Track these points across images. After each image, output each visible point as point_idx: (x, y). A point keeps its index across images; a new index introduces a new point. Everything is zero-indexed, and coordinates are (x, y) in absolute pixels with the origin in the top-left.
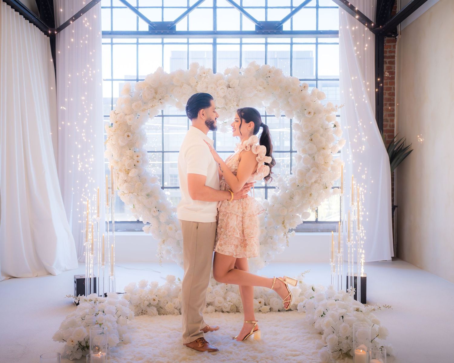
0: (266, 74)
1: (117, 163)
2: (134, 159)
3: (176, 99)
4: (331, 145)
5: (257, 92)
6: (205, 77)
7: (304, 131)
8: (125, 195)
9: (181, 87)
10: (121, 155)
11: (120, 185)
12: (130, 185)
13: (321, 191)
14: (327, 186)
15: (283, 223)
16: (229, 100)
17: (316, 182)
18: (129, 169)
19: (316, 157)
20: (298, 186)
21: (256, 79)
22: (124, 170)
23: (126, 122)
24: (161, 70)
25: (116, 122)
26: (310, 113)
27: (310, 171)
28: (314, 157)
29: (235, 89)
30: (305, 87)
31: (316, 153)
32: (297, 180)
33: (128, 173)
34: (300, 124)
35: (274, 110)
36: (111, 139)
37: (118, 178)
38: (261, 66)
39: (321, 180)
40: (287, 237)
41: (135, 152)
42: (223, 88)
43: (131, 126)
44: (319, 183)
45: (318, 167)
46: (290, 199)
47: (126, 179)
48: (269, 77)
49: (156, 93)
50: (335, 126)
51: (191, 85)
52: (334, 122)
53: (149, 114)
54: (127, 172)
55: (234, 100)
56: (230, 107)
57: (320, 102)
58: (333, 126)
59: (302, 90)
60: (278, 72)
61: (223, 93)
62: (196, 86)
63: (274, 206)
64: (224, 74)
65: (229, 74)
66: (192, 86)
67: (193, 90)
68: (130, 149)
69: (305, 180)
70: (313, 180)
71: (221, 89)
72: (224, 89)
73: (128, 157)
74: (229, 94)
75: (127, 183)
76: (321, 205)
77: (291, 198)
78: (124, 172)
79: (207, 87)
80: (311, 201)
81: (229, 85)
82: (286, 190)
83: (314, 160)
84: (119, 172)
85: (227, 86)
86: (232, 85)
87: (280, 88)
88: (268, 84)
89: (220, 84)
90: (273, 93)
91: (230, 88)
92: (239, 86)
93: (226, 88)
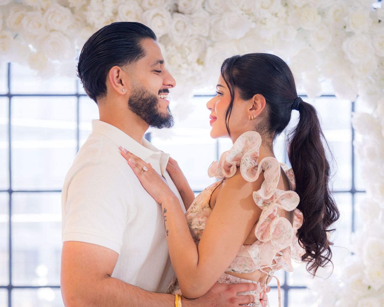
3: (31, 46)
5: (253, 25)
9: (43, 10)
16: (177, 48)
29: (193, 16)
32: (366, 272)
42: (161, 13)
51: (71, 6)
55: (189, 49)
56: (180, 66)
59: (380, 21)
61: (159, 27)
62: (84, 8)
66: (72, 10)
67: (78, 20)
72: (161, 16)
74: (177, 30)
79: (116, 13)
81: (176, 5)
82: (337, 299)
85: (172, 9)
86: (185, 5)
87: (319, 14)
88: (286, 5)
89: (150, 4)
90: (298, 30)
91: (180, 15)
92: (204, 8)
93: (169, 14)
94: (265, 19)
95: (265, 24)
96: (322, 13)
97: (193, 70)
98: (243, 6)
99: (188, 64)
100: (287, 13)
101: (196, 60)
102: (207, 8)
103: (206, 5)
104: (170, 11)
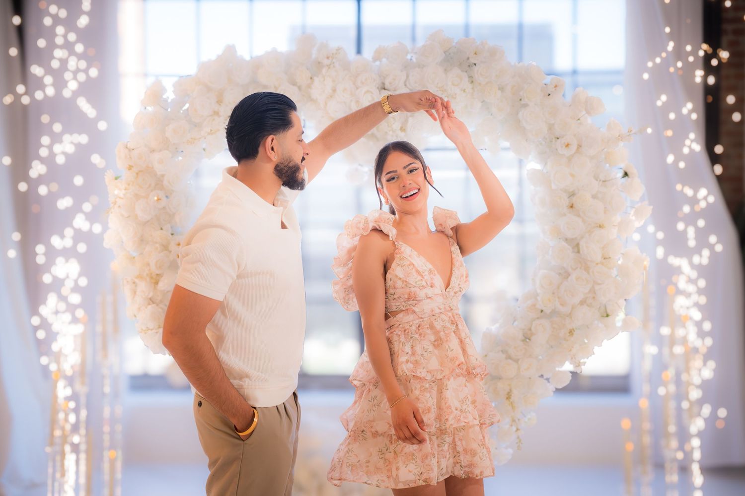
0: (468, 59)
1: (132, 259)
2: (170, 252)
4: (618, 218)
6: (329, 66)
7: (554, 187)
8: (150, 332)
10: (142, 241)
11: (139, 309)
12: (160, 310)
13: (596, 322)
14: (609, 312)
15: (509, 396)
17: (582, 303)
18: (158, 272)
19: (583, 244)
20: (542, 311)
21: (445, 70)
22: (147, 275)
23: (153, 168)
24: (230, 50)
25: (130, 168)
26: (568, 145)
27: (570, 278)
28: (578, 245)
30: (556, 86)
31: (582, 237)
32: (539, 298)
33: (157, 283)
34: (545, 171)
35: (486, 139)
36: (119, 207)
37: (135, 292)
38: (455, 41)
39: (594, 298)
40: (517, 430)
41: (172, 234)
42: (371, 89)
43: (163, 176)
44: (590, 306)
45: (587, 269)
46: (523, 341)
47: (151, 295)
48: (475, 64)
49: (219, 102)
50: (626, 174)
51: (298, 84)
52: (623, 165)
53: (204, 149)
54: (155, 280)
56: (387, 133)
57: (589, 120)
58: (621, 174)
59: (549, 95)
60: (494, 53)
62: (309, 86)
63: (486, 356)
64: (373, 58)
65: (384, 60)
66: (300, 88)
67: (304, 96)
68: (162, 229)
69: (559, 298)
70: (577, 300)
71: (365, 93)
72: (372, 92)
73: (157, 245)
75: (154, 305)
76: (594, 354)
77: (527, 337)
78: (148, 279)
80: (573, 347)
81: (383, 84)
82: (515, 321)
83: (578, 252)
84: (137, 281)
85: (380, 87)
86: (390, 83)
87: (499, 89)
88: (472, 82)
89: (362, 83)
90: (482, 102)
91: (386, 91)
92: (405, 85)
93: (378, 91)
94: (456, 94)
95: (455, 98)
96: (502, 89)
97: (397, 136)
98: (438, 84)
99: (393, 131)
100: (473, 88)
101: (399, 128)
102: (408, 85)
103: (407, 83)
104: (378, 88)
